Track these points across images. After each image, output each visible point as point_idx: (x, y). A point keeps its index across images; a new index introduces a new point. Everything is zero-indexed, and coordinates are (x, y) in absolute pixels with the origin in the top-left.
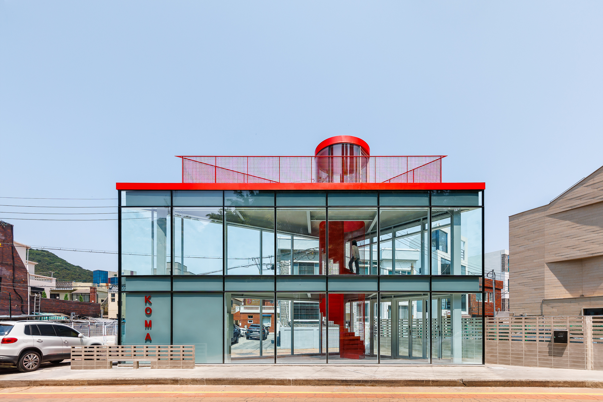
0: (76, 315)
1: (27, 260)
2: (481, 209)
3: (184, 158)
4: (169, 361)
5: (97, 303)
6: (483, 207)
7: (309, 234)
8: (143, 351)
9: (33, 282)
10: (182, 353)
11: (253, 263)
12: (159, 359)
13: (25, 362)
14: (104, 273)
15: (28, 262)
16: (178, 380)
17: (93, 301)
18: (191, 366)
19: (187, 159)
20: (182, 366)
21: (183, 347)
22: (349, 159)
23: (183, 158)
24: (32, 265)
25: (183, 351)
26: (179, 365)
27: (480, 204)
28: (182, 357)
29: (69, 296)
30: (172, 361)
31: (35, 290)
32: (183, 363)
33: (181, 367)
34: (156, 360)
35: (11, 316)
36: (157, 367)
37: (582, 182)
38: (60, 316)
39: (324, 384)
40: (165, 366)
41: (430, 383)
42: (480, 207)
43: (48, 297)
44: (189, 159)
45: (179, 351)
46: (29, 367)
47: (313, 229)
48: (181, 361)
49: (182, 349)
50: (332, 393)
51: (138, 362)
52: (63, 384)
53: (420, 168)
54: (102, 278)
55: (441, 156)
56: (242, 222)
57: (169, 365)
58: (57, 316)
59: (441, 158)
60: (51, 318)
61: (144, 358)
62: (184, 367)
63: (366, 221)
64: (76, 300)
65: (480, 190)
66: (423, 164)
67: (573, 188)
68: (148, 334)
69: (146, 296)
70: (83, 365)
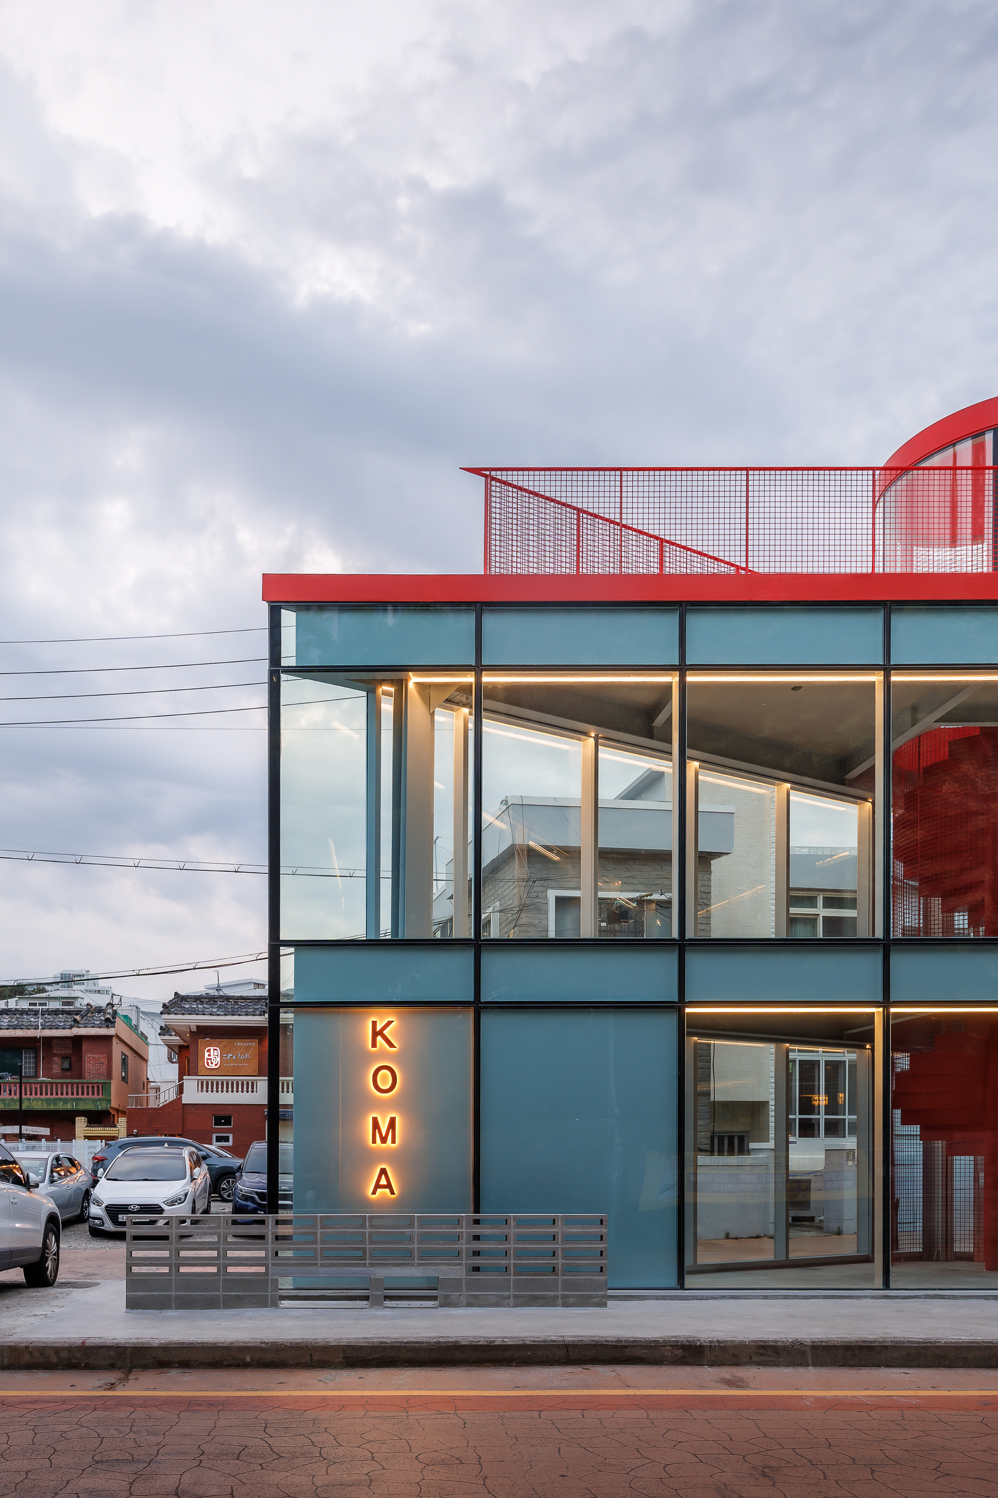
3: (493, 475)
4: (512, 1277)
8: (411, 1239)
10: (561, 1246)
12: (475, 1269)
19: (499, 480)
20: (563, 1297)
21: (566, 1222)
23: (489, 479)
26: (553, 1294)
33: (560, 1301)
34: (458, 1272)
36: (465, 1300)
40: (497, 1296)
44: (509, 481)
48: (560, 1278)
49: (560, 1229)
52: (248, 1359)
57: (512, 1293)
61: (413, 1264)
62: (571, 1300)
68: (383, 1172)
69: (374, 1023)
70: (173, 1293)
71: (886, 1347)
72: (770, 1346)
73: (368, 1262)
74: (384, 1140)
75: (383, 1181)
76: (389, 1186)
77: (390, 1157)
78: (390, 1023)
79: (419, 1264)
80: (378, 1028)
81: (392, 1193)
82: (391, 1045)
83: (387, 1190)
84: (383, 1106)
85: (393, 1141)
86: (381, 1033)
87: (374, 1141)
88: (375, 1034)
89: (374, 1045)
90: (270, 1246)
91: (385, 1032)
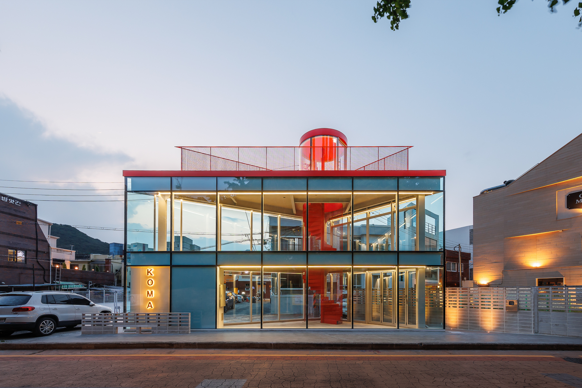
0: (92, 283)
1: (49, 234)
2: (442, 193)
3: (183, 148)
4: (168, 327)
5: (112, 273)
6: (444, 191)
7: (294, 214)
8: (145, 318)
9: (54, 255)
10: (179, 320)
11: (246, 238)
12: (159, 325)
13: (42, 327)
14: (120, 245)
15: (50, 237)
16: (173, 344)
17: (108, 271)
18: (187, 331)
19: (185, 149)
20: (179, 331)
21: (180, 315)
22: (328, 149)
24: (54, 239)
25: (180, 318)
26: (177, 330)
27: (442, 189)
28: (179, 323)
29: (86, 267)
30: (170, 327)
31: (56, 261)
32: (180, 329)
33: (178, 332)
34: (156, 326)
35: (34, 285)
36: (157, 332)
37: (536, 167)
38: (78, 284)
39: (302, 348)
40: (164, 331)
41: (394, 346)
42: (441, 191)
43: (68, 267)
44: (188, 149)
45: (177, 318)
46: (45, 332)
47: (297, 210)
48: (179, 327)
49: (179, 316)
50: (307, 355)
51: (140, 328)
52: (73, 347)
53: (396, 154)
54: (118, 250)
55: (408, 147)
56: (235, 204)
57: (168, 330)
58: (75, 284)
59: (408, 149)
60: (70, 286)
61: (146, 324)
62: (181, 332)
63: (344, 204)
64: (93, 270)
65: (442, 177)
66: (392, 153)
67: (528, 173)
68: (150, 303)
69: (148, 270)
70: (92, 331)
71: (214, 344)
72: (188, 344)
73: (146, 323)
74: (150, 296)
75: (150, 305)
76: (151, 306)
77: (152, 300)
78: (151, 270)
79: (147, 324)
80: (149, 271)
81: (152, 308)
82: (152, 275)
83: (151, 307)
84: (150, 288)
85: (152, 296)
86: (149, 272)
87: (148, 296)
88: (148, 272)
89: (148, 275)
90: (114, 320)
91: (150, 272)
